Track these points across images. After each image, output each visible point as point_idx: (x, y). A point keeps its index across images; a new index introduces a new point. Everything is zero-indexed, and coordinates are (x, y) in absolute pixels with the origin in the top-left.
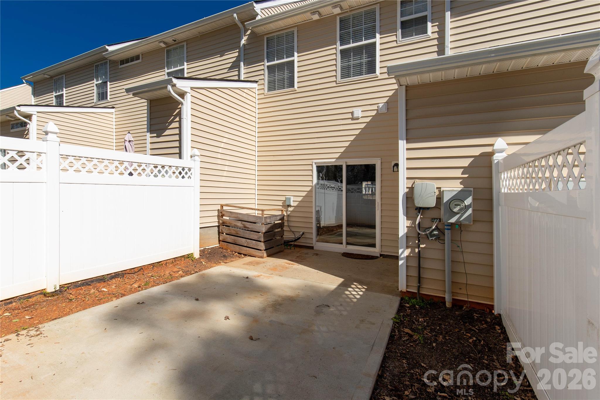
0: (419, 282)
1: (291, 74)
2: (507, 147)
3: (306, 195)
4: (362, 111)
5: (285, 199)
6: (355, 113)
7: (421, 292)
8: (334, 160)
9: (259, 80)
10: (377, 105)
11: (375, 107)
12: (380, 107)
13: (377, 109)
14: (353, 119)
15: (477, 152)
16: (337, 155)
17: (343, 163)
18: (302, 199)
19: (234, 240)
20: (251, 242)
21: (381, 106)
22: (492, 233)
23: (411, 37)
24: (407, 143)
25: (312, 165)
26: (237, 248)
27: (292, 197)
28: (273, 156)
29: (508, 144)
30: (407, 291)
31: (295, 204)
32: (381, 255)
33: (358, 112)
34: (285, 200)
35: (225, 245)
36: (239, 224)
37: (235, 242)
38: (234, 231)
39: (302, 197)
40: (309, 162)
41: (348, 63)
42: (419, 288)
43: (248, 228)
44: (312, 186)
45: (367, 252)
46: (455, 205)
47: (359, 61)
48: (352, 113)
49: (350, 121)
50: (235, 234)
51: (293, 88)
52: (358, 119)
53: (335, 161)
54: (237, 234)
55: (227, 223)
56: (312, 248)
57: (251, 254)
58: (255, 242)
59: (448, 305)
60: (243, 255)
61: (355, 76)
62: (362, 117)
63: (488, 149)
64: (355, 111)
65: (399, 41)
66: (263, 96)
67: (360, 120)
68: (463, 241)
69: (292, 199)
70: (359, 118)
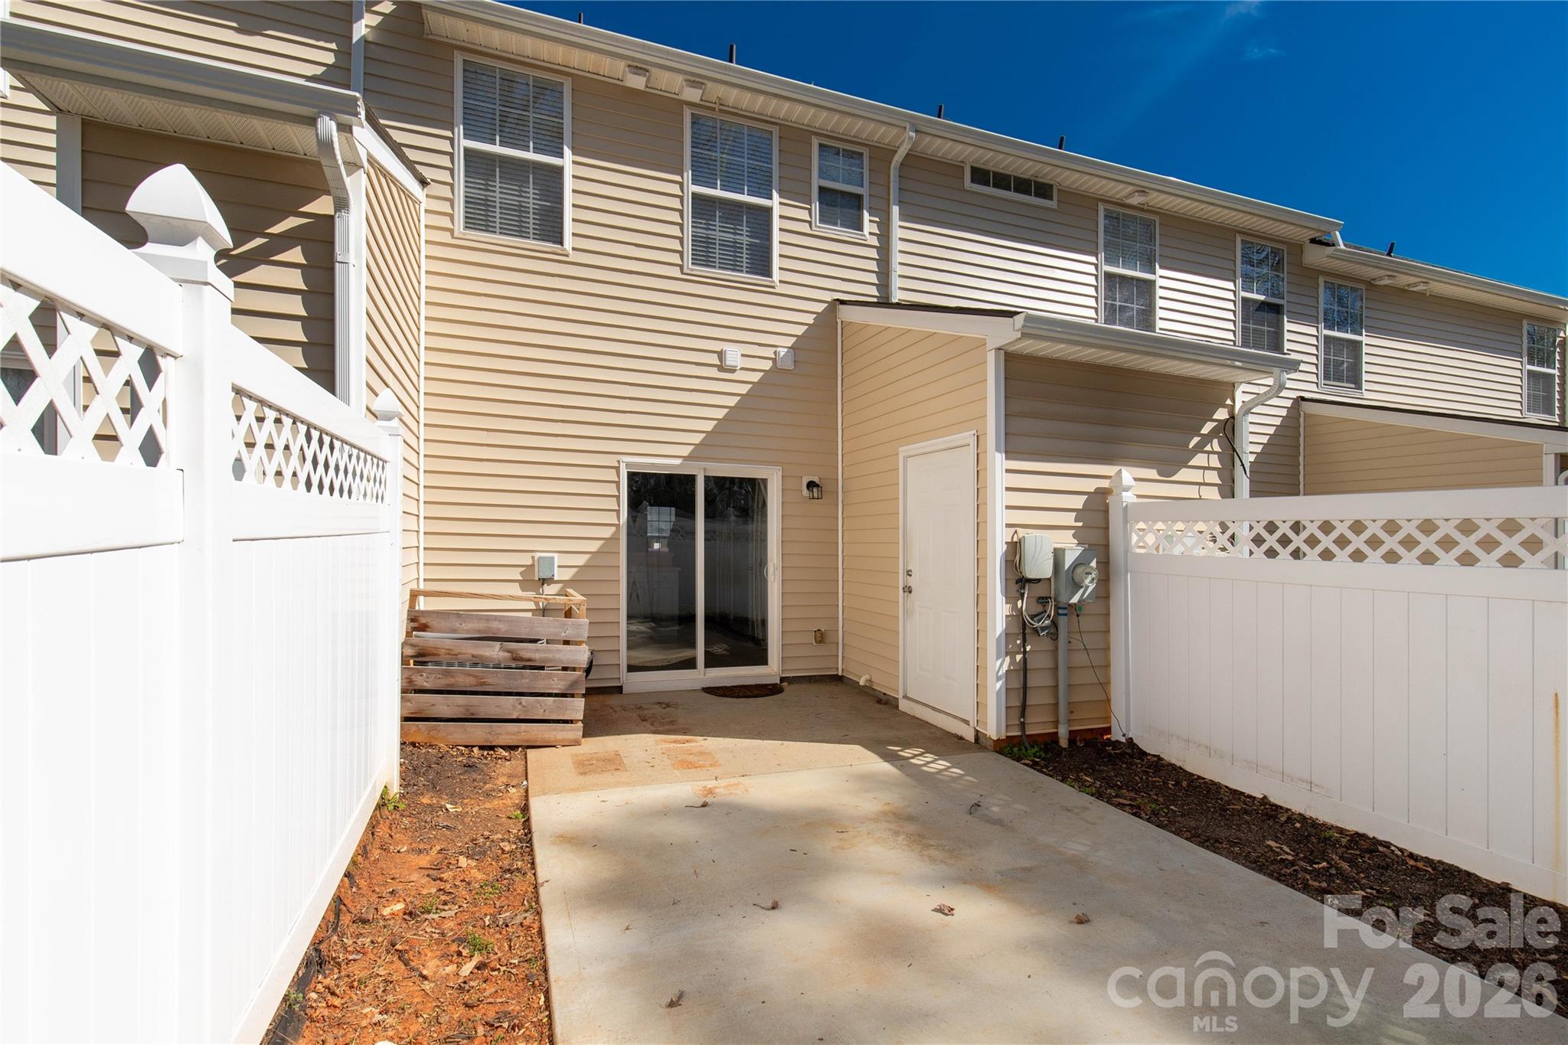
0: (1023, 715)
1: (549, 204)
2: (1133, 483)
3: (600, 548)
4: (743, 355)
5: (530, 562)
6: (728, 356)
7: (1027, 733)
8: (678, 462)
9: (432, 180)
10: (775, 349)
11: (769, 353)
12: (781, 356)
13: (774, 357)
14: (721, 368)
15: (1091, 485)
16: (686, 451)
17: (700, 472)
18: (588, 561)
19: (467, 707)
20: (539, 702)
21: (782, 354)
22: (1108, 615)
23: (833, 225)
24: (1006, 459)
25: (617, 469)
26: (478, 733)
27: (556, 555)
28: (487, 430)
29: (1136, 479)
30: (1007, 737)
31: (567, 575)
32: (782, 679)
33: (734, 356)
34: (533, 566)
35: (423, 729)
36: (494, 651)
37: (472, 714)
38: (469, 675)
39: (588, 556)
40: (611, 461)
41: (707, 232)
42: (1023, 726)
43: (529, 660)
44: (617, 526)
45: (736, 677)
46: (1086, 573)
47: (732, 236)
48: (721, 354)
49: (714, 373)
50: (475, 686)
51: (559, 246)
52: (732, 371)
53: (681, 464)
54: (483, 684)
55: (439, 655)
56: (619, 690)
57: (535, 741)
58: (554, 701)
59: (1064, 743)
60: (501, 750)
61: (723, 268)
62: (742, 369)
63: (1105, 484)
64: (728, 352)
65: (816, 226)
66: (445, 237)
67: (739, 375)
68: (1084, 632)
69: (558, 560)
70: (735, 370)
